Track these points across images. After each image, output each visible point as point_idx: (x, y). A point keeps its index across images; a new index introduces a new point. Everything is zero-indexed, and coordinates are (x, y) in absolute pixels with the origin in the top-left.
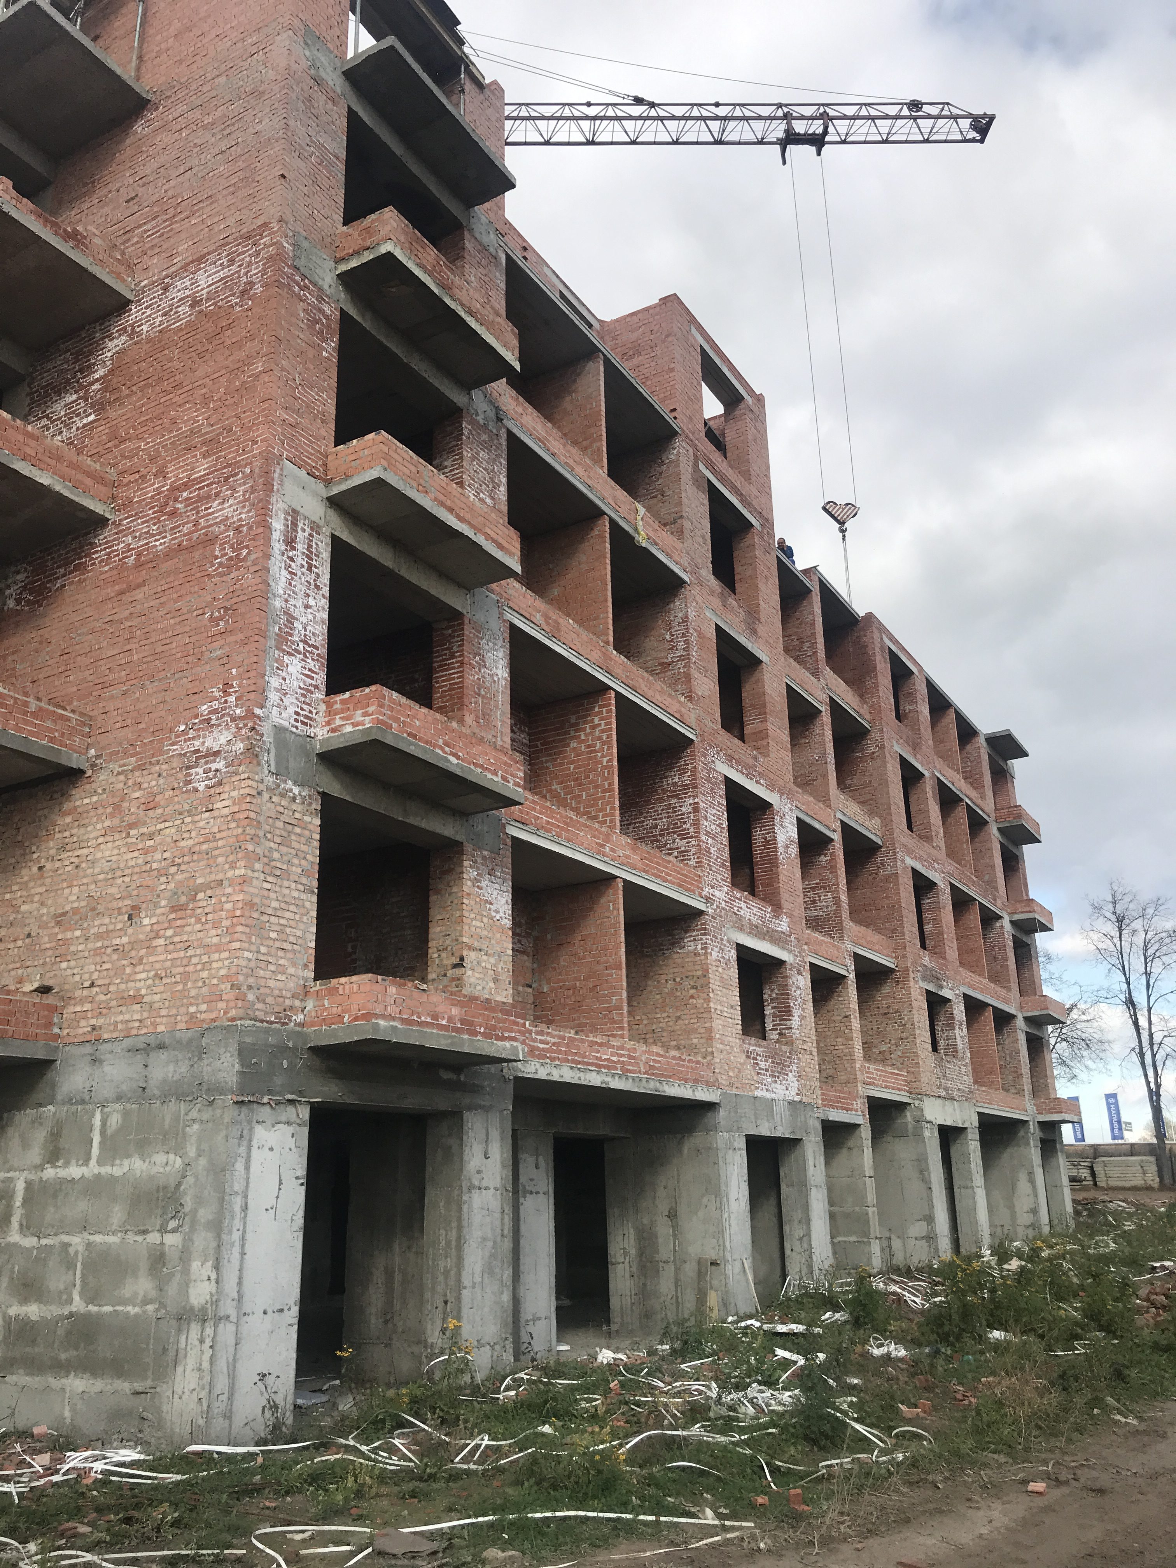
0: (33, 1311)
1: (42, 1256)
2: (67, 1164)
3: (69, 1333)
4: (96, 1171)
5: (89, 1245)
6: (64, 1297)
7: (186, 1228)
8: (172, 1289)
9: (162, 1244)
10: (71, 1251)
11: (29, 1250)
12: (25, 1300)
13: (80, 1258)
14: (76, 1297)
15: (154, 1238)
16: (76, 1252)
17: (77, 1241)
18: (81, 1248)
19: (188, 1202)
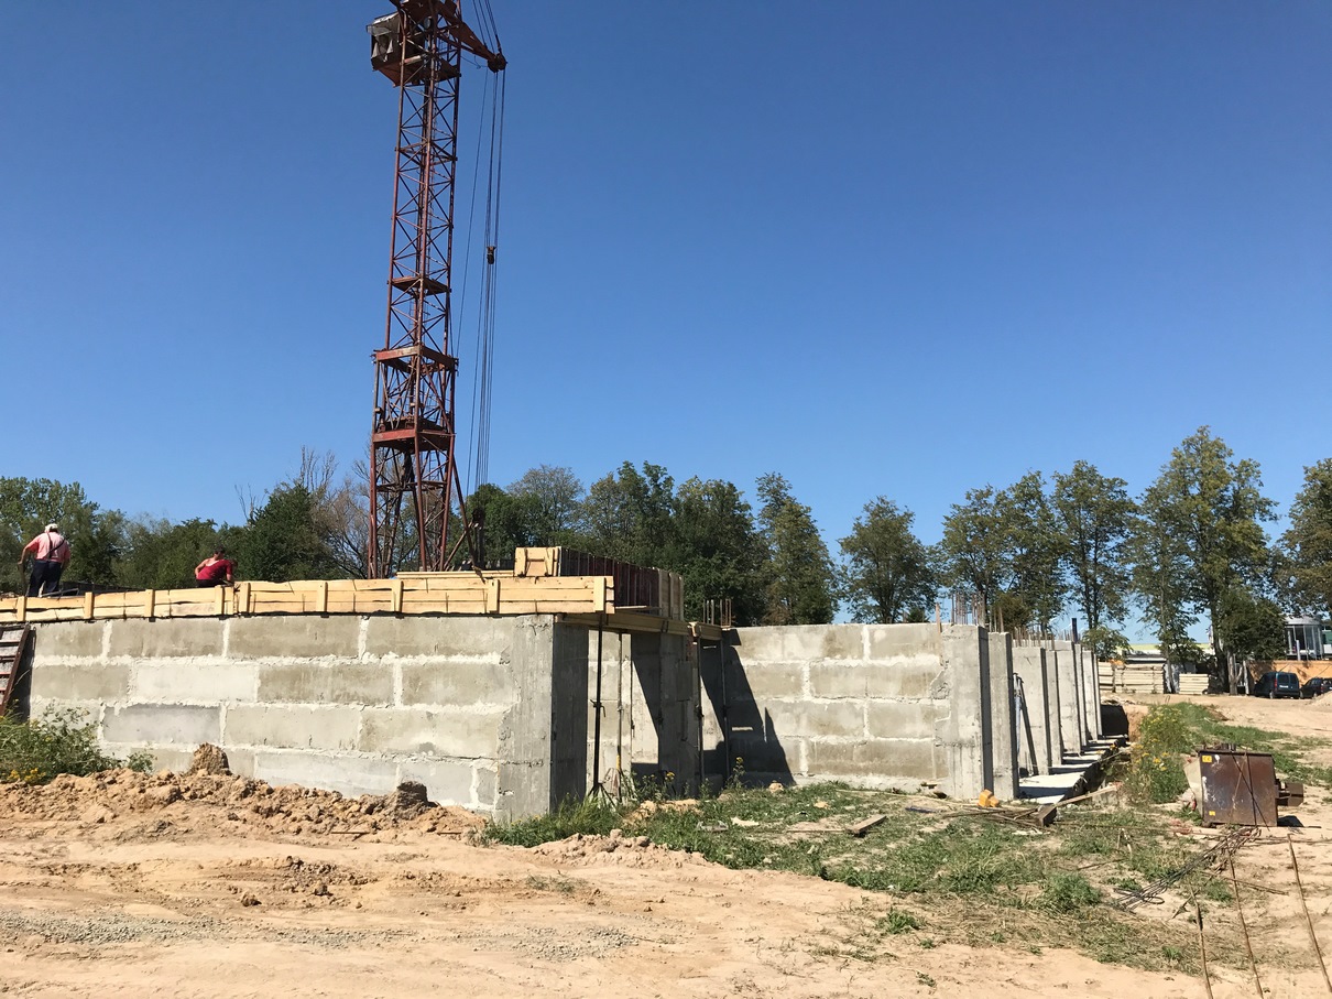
0: (832, 739)
1: (833, 710)
2: (843, 658)
3: (864, 753)
4: (870, 662)
5: (871, 705)
6: (856, 733)
7: (951, 697)
8: (945, 730)
9: (932, 705)
10: (858, 707)
11: (822, 706)
12: (825, 733)
13: (865, 711)
14: (866, 732)
15: (925, 701)
16: (862, 708)
17: (860, 703)
18: (866, 706)
19: (951, 683)
